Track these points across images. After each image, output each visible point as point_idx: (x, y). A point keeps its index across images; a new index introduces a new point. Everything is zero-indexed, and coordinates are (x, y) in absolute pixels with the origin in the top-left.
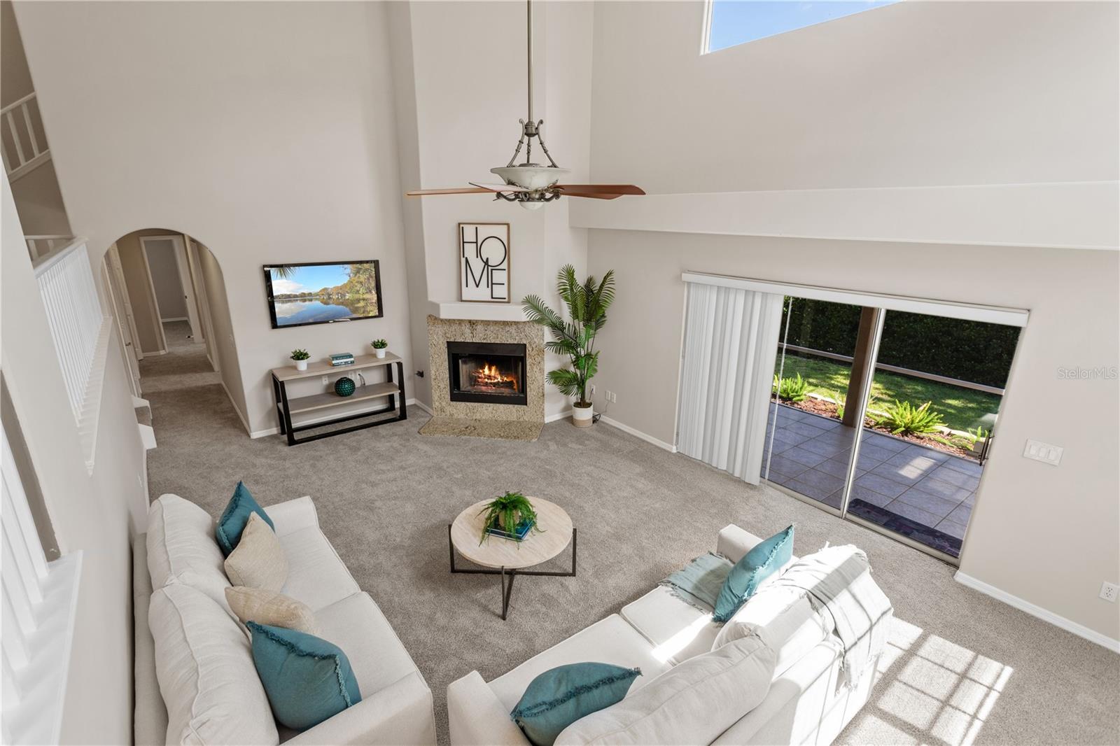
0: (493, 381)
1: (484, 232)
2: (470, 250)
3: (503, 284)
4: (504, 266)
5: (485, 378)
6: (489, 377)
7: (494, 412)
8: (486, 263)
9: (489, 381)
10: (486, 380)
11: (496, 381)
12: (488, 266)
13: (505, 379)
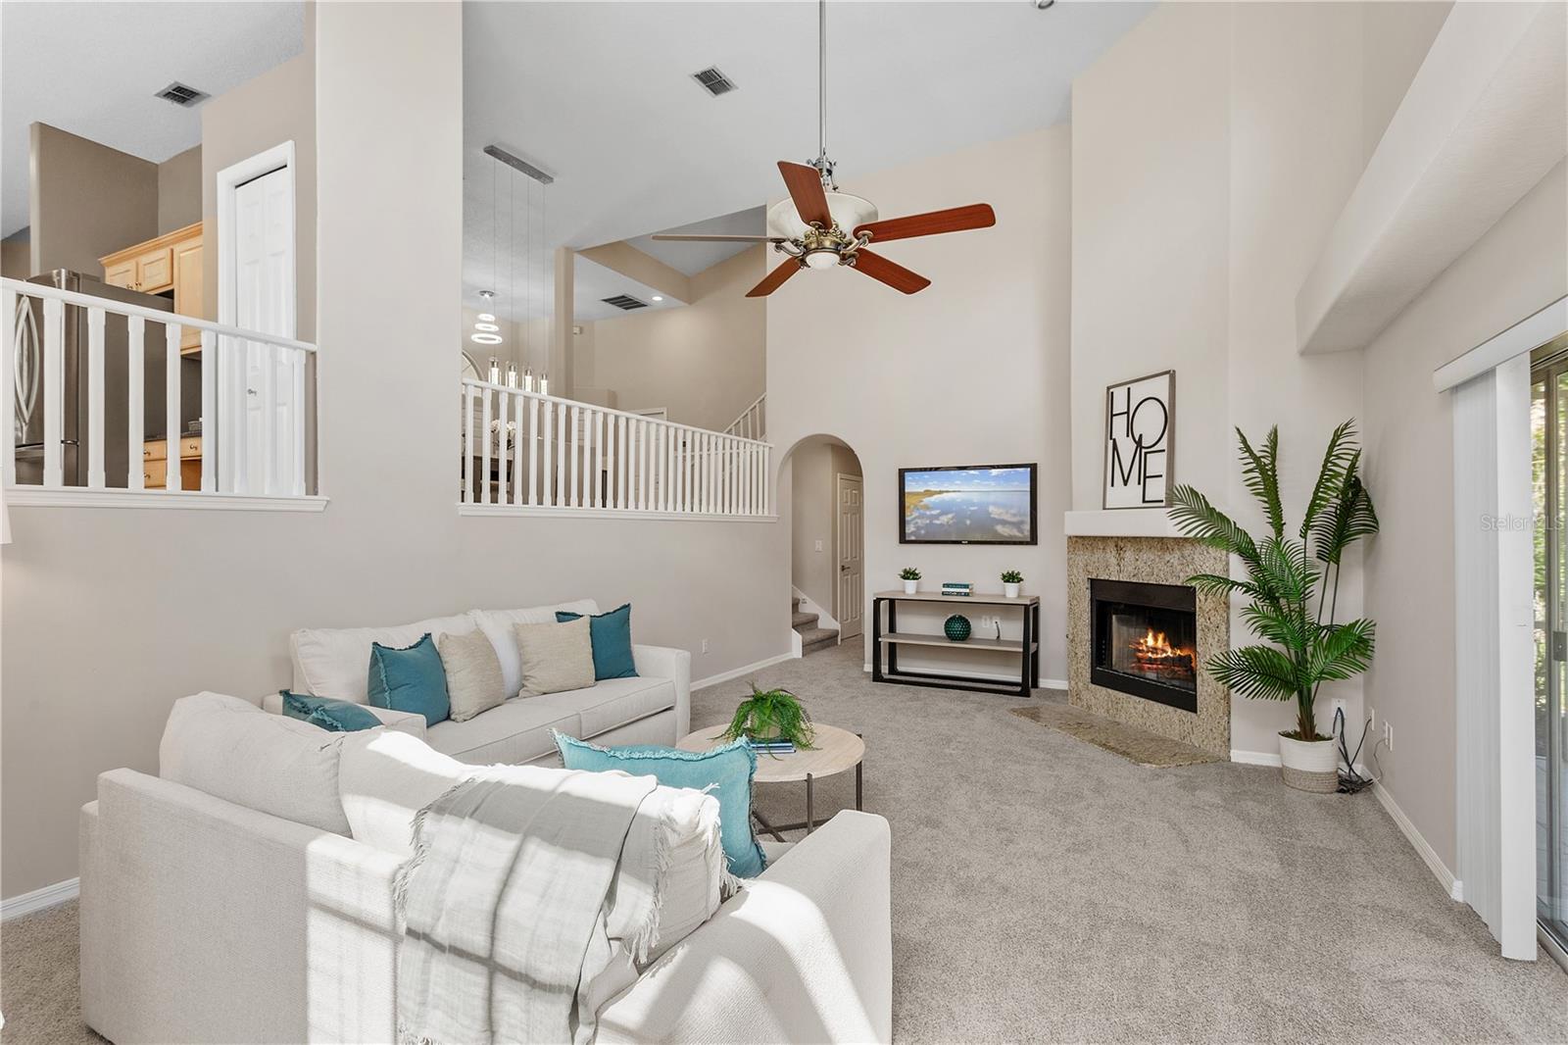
0: (1159, 656)
1: (1139, 392)
2: (1120, 423)
3: (1161, 476)
4: (1163, 444)
5: (1148, 652)
6: (1155, 650)
7: (1145, 715)
8: (1139, 443)
9: (1154, 656)
10: (1150, 655)
11: (1164, 655)
12: (1142, 448)
13: (1178, 652)
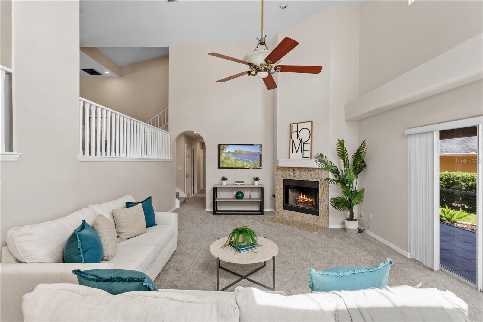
0: (304, 201)
1: (301, 126)
2: (295, 135)
3: (309, 150)
4: (309, 141)
5: (301, 200)
6: (303, 199)
7: (302, 217)
8: (301, 141)
9: (303, 201)
10: (301, 201)
11: (306, 201)
12: (302, 142)
13: (310, 200)
